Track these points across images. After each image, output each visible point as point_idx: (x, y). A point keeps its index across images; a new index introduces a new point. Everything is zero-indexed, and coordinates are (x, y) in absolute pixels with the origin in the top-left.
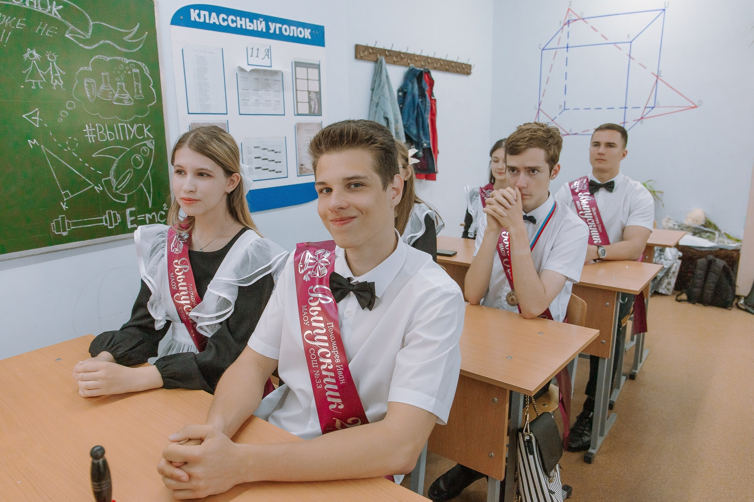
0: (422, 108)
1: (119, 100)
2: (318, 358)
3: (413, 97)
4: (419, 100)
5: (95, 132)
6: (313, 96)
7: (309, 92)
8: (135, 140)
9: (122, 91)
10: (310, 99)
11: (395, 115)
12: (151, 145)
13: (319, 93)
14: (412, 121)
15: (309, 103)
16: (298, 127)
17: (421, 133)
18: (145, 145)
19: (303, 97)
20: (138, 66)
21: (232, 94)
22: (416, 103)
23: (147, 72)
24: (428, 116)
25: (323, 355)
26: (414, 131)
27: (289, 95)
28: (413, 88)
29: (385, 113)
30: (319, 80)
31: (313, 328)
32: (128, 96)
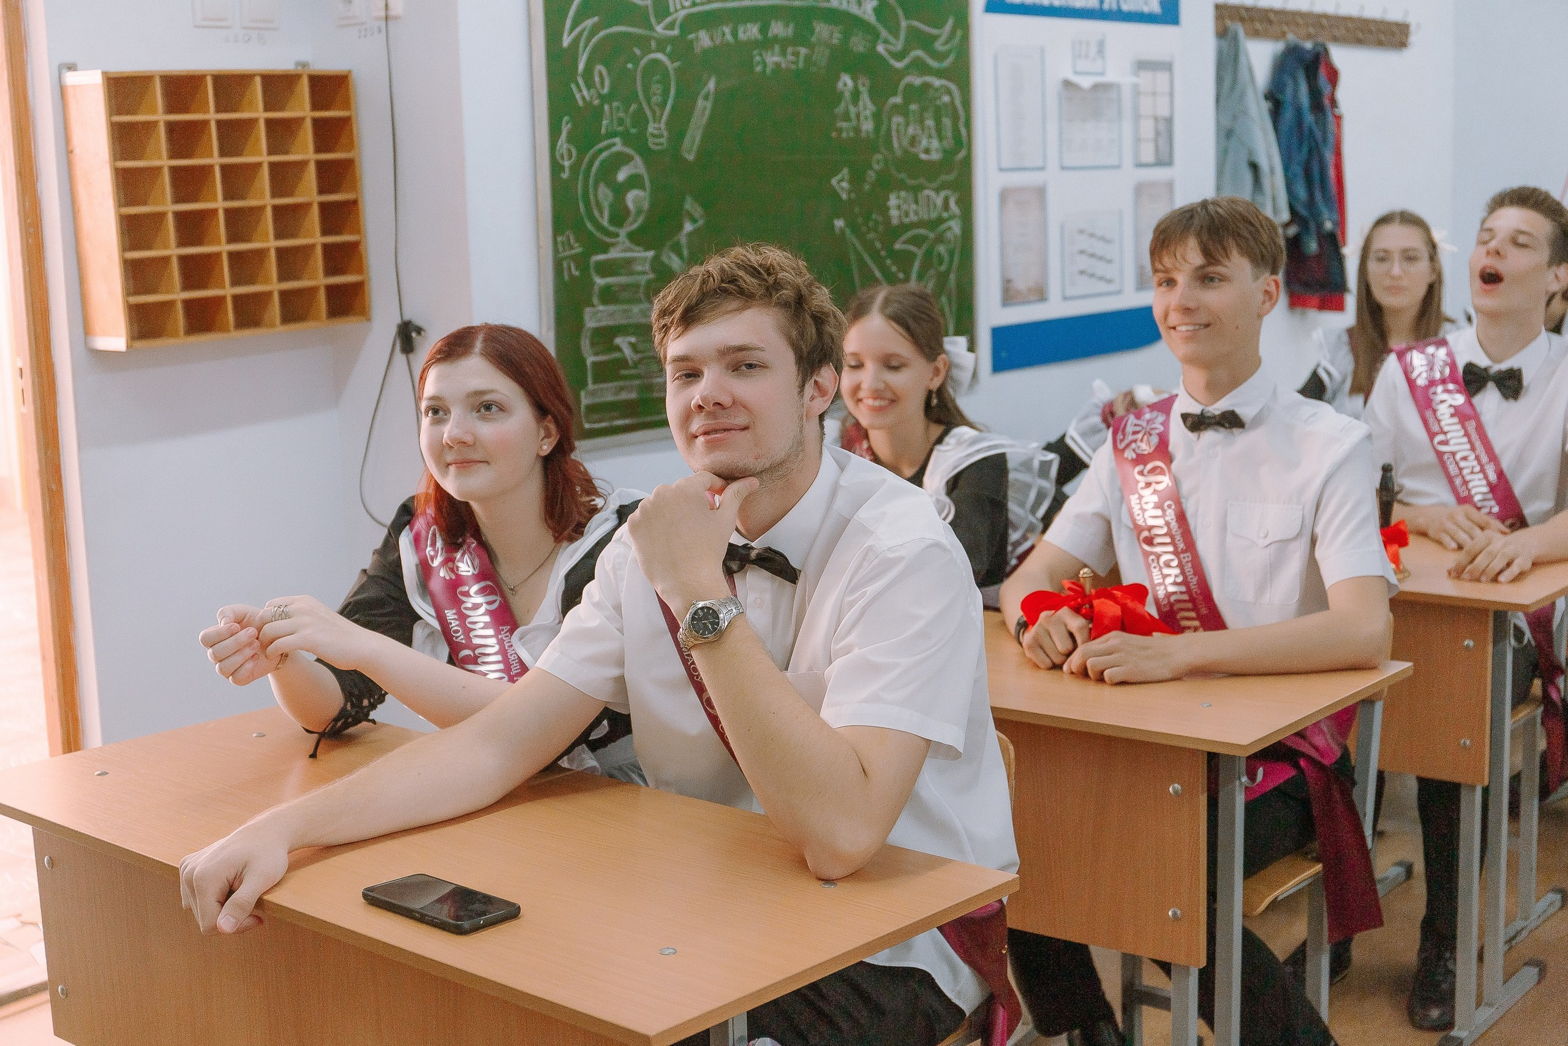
0: (1318, 134)
1: (927, 151)
2: (1457, 463)
3: (1299, 111)
4: (1309, 118)
5: (899, 207)
6: (1162, 127)
7: (1156, 119)
8: (940, 221)
9: (930, 136)
10: (1157, 133)
11: (1270, 157)
12: (956, 226)
13: (1169, 121)
14: (1298, 170)
15: (1156, 141)
16: (1140, 190)
17: (1318, 196)
18: (950, 228)
19: (1147, 129)
20: (949, 92)
21: (1052, 128)
22: (1306, 125)
23: (958, 103)
24: (1329, 157)
25: (1465, 458)
26: (1302, 192)
27: (1127, 127)
28: (1296, 91)
29: (1251, 152)
30: (1171, 94)
31: (1445, 433)
32: (935, 144)
